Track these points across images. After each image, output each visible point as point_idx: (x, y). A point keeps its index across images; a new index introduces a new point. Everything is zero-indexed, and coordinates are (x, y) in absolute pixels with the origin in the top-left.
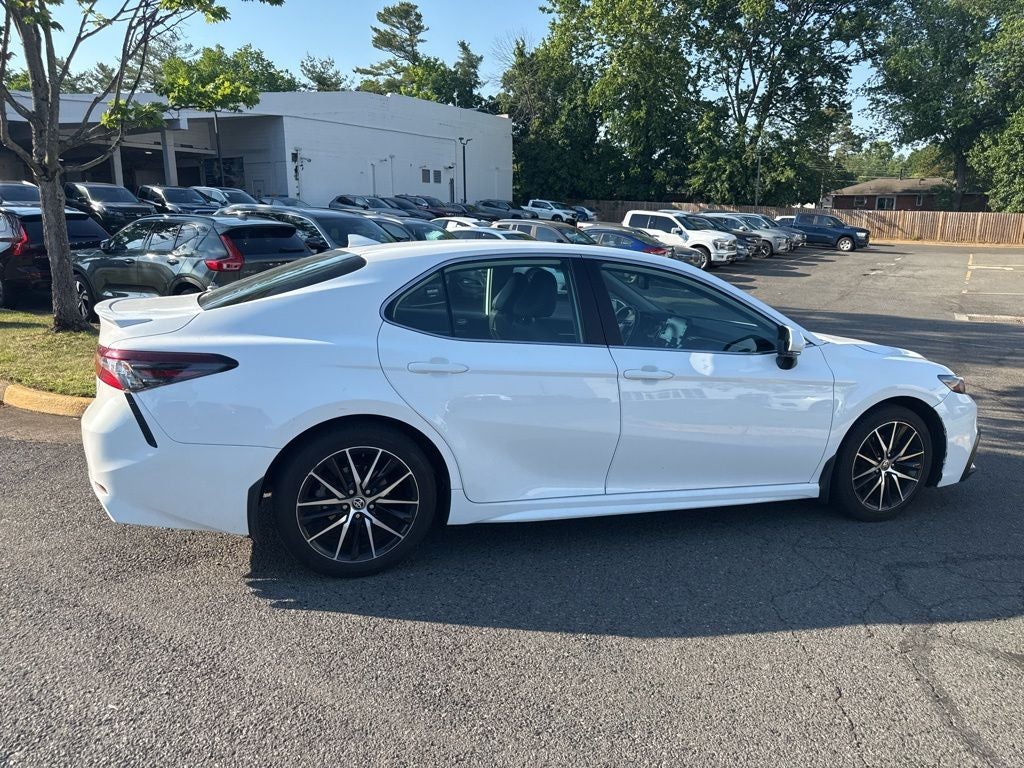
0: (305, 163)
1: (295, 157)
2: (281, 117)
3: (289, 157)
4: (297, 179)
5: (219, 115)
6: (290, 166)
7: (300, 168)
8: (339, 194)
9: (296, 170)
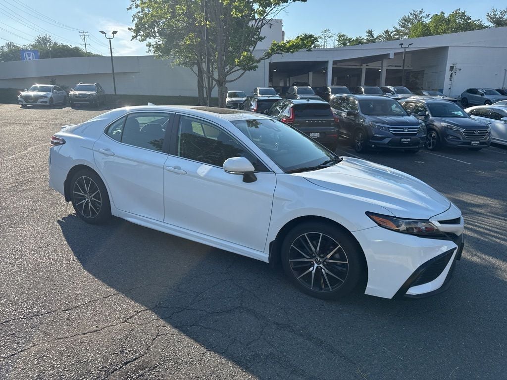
0: (458, 71)
1: (452, 68)
2: (447, 47)
3: (448, 68)
4: (451, 80)
5: (407, 50)
6: (448, 73)
7: (454, 74)
8: (469, 88)
9: (451, 76)
